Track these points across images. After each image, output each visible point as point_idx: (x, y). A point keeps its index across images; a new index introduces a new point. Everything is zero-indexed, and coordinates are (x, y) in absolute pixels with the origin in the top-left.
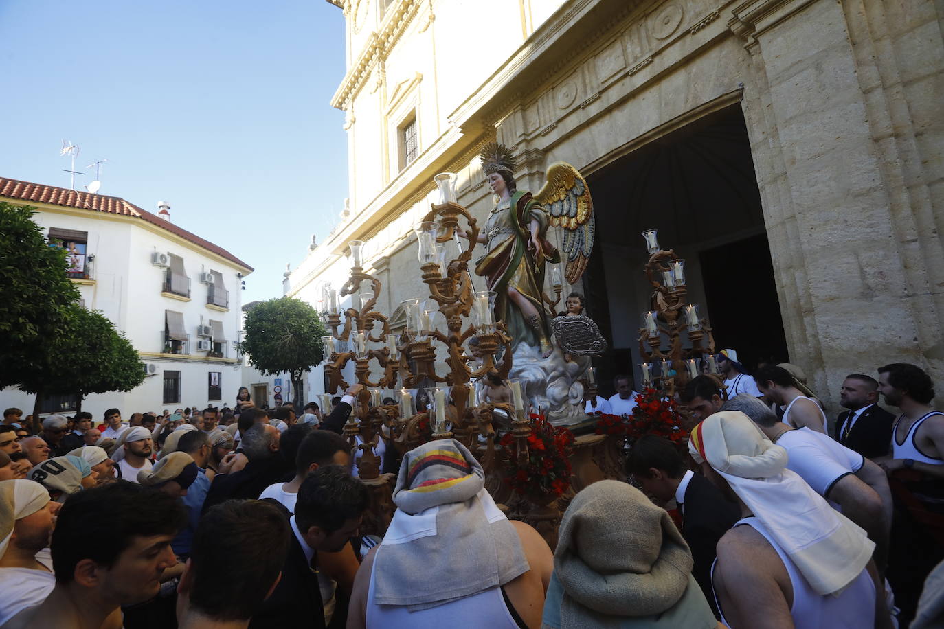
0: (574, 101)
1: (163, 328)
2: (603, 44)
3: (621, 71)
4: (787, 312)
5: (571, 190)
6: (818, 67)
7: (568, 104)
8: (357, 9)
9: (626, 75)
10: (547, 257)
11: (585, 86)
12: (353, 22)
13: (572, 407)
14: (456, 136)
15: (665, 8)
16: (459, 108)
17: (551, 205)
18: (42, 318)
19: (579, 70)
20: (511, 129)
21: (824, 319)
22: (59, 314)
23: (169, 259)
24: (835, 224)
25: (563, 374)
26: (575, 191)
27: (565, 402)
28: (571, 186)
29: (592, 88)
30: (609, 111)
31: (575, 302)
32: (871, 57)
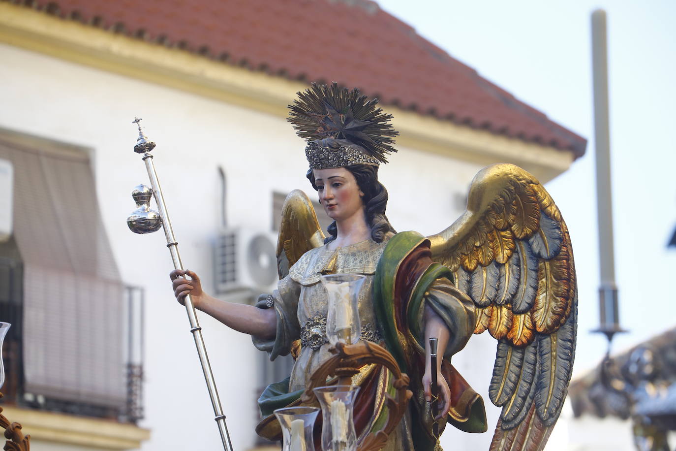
5: (526, 239)
10: (454, 413)
17: (470, 272)
26: (536, 245)
28: (528, 231)
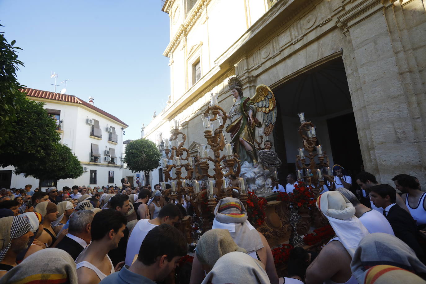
0: (268, 55)
1: (90, 152)
2: (281, 31)
3: (289, 42)
4: (363, 148)
5: (266, 96)
6: (375, 42)
7: (266, 56)
8: (175, 14)
9: (292, 44)
10: (256, 125)
11: (274, 49)
12: (173, 19)
13: (266, 189)
14: (217, 69)
15: (308, 16)
16: (219, 58)
17: (258, 103)
18: (47, 148)
19: (271, 42)
20: (241, 67)
21: (379, 152)
22: (53, 146)
23: (93, 121)
24: (383, 110)
25: (262, 175)
26: (268, 97)
27: (263, 187)
28: (267, 95)
29: (277, 49)
30: (284, 59)
31: (268, 144)
32: (398, 38)
